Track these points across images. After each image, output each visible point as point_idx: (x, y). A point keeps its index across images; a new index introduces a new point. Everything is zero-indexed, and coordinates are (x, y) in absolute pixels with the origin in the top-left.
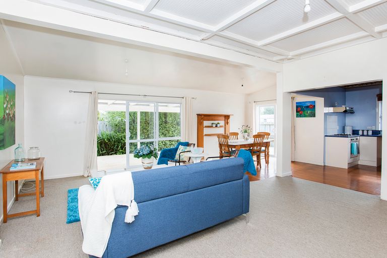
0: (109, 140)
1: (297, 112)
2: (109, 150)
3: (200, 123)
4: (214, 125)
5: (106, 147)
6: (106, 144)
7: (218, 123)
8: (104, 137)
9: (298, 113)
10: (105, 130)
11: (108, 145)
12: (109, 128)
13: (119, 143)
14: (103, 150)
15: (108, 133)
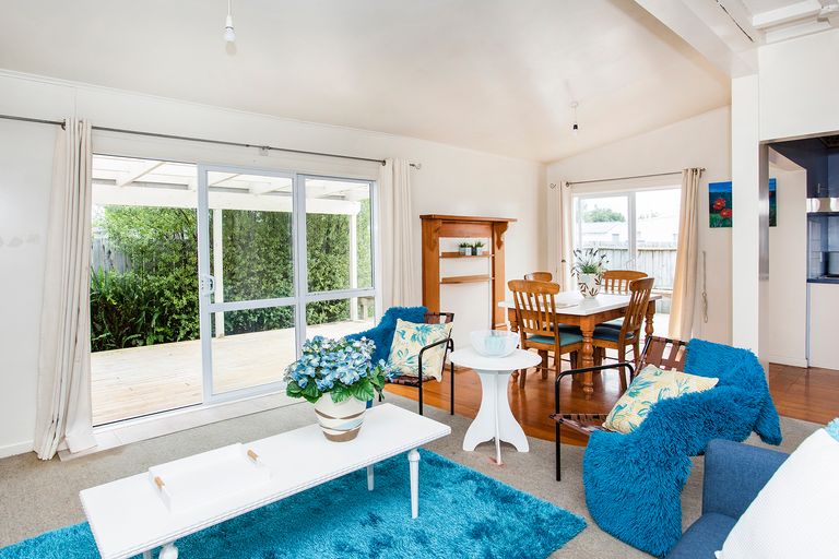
0: (119, 297)
1: (712, 210)
2: (121, 328)
3: (429, 245)
4: (468, 251)
5: (110, 321)
6: (109, 308)
7: (479, 245)
8: (103, 290)
9: (719, 216)
10: (105, 265)
11: (118, 314)
12: (119, 262)
13: (151, 305)
14: (99, 327)
15: (116, 274)
